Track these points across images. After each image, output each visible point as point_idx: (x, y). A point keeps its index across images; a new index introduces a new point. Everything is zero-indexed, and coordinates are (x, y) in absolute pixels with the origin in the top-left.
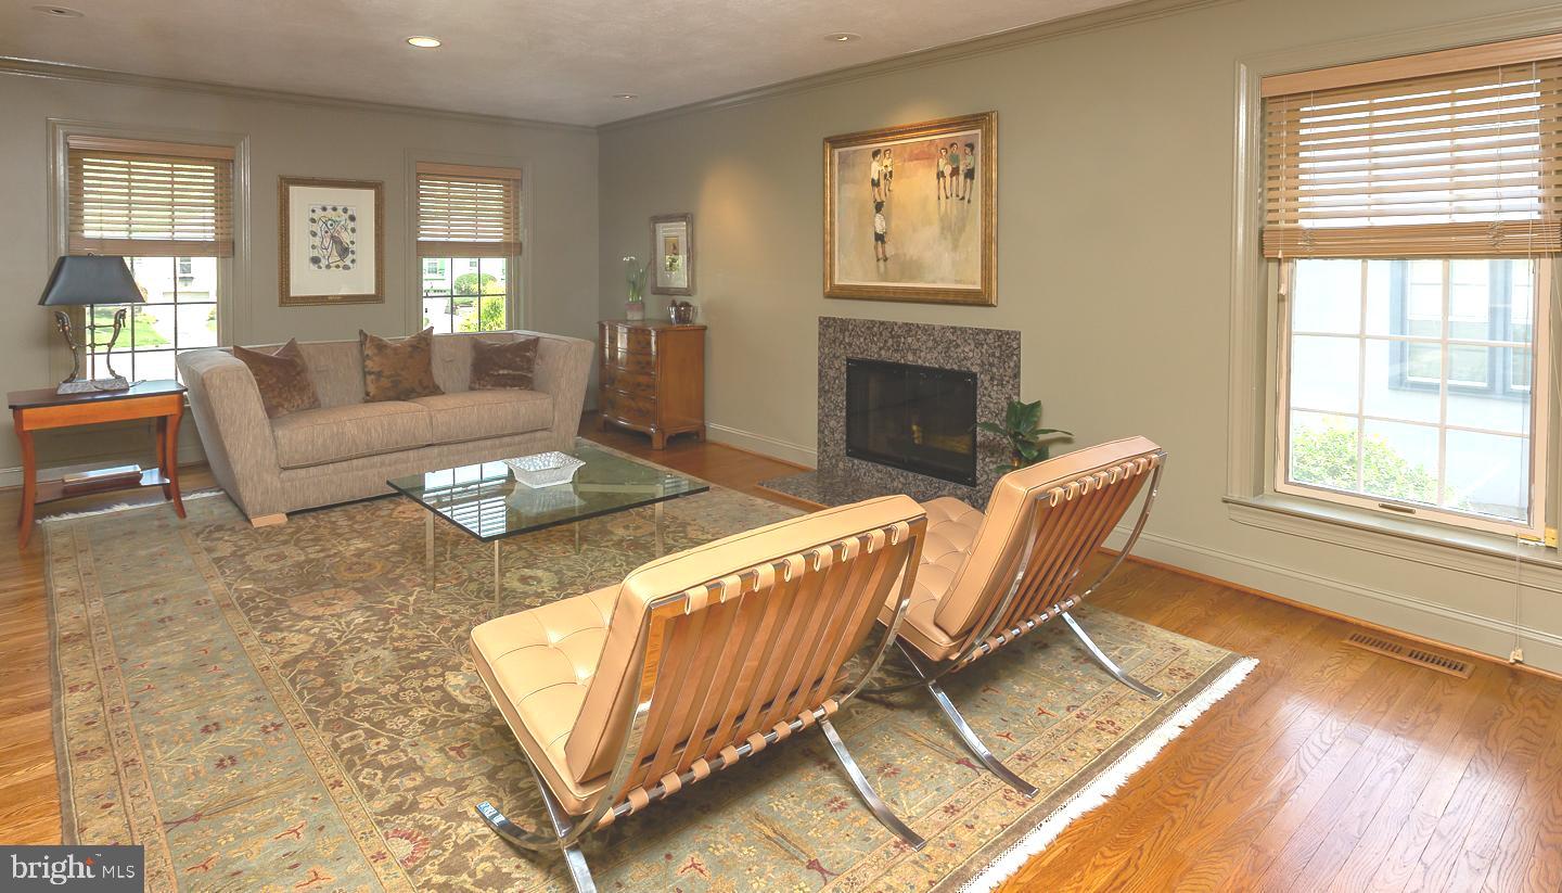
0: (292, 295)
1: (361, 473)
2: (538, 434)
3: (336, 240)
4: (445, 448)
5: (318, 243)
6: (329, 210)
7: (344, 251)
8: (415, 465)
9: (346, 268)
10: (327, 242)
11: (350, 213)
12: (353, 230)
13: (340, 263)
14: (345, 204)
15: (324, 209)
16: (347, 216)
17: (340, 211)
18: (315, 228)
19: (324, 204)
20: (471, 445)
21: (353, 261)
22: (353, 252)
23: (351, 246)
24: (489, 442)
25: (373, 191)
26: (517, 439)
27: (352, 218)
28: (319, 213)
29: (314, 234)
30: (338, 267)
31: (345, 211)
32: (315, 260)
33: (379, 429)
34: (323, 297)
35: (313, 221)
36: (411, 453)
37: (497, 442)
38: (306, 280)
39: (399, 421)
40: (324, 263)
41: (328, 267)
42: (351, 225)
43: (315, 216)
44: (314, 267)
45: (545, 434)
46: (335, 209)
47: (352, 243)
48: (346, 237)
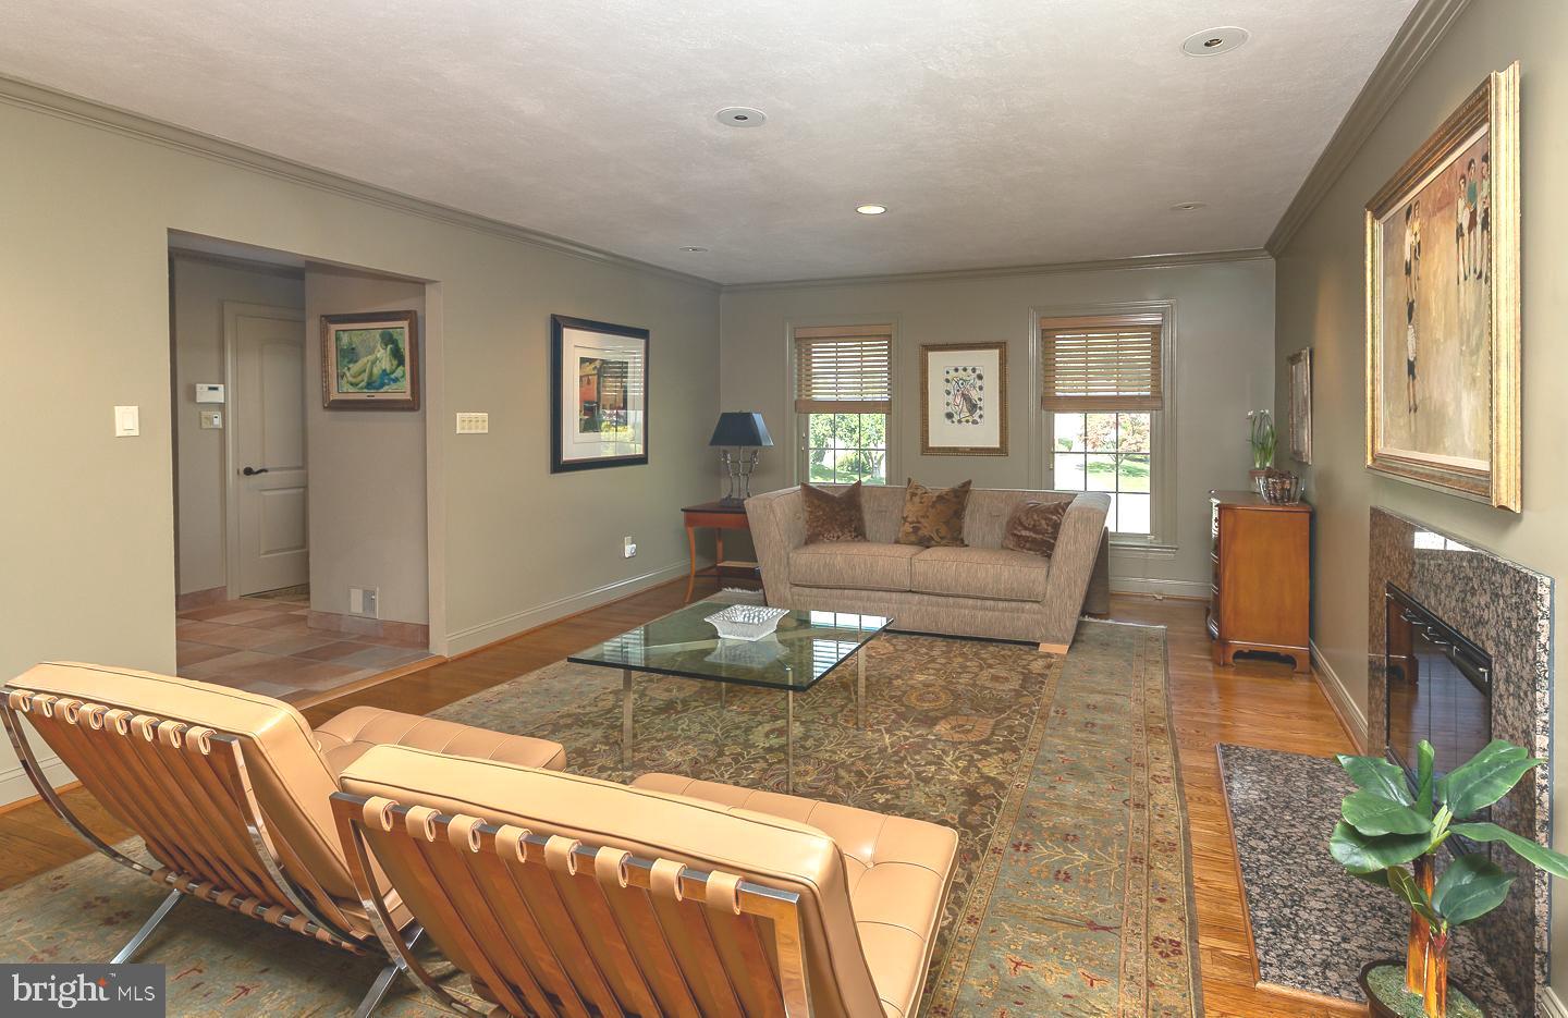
0: (930, 445)
1: (849, 602)
2: (1028, 606)
3: (966, 398)
4: (926, 597)
5: (951, 401)
6: (961, 371)
7: (973, 407)
8: (895, 607)
9: (975, 422)
10: (959, 400)
11: (978, 372)
12: (981, 388)
13: (970, 419)
14: (974, 365)
15: (956, 370)
16: (974, 375)
17: (969, 371)
18: (949, 387)
19: (956, 365)
20: (951, 600)
21: (981, 416)
22: (980, 408)
23: (978, 402)
24: (971, 602)
25: (997, 351)
26: (1001, 605)
27: (980, 377)
28: (952, 373)
29: (948, 393)
30: (967, 421)
31: (974, 370)
32: (950, 416)
33: (863, 566)
34: (955, 448)
35: (948, 381)
36: (894, 595)
37: (979, 602)
38: (943, 434)
39: (881, 563)
40: (956, 418)
41: (960, 421)
42: (979, 383)
43: (949, 378)
44: (948, 422)
45: (1035, 606)
46: (965, 370)
47: (980, 399)
48: (974, 395)
